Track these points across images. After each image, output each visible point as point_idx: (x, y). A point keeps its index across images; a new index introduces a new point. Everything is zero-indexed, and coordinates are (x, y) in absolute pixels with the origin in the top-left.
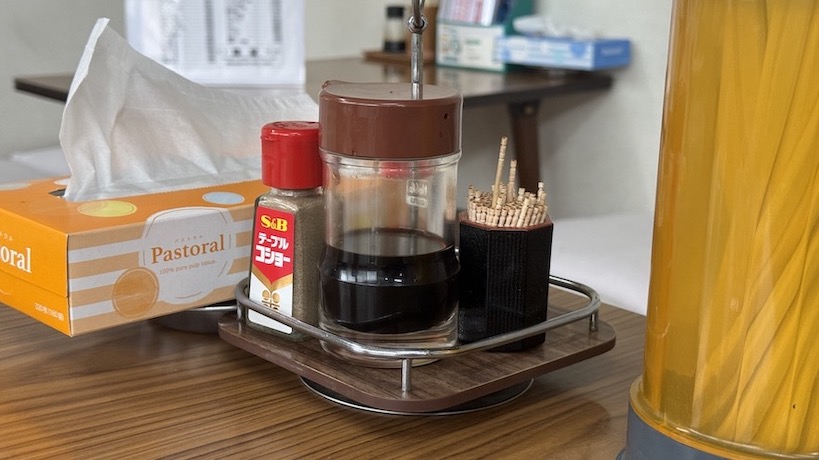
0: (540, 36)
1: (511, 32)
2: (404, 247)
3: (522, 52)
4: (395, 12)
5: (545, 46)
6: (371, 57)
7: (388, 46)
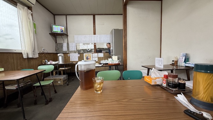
0: (189, 64)
1: (186, 63)
2: (174, 83)
3: (187, 65)
4: (173, 61)
5: (190, 65)
6: (170, 65)
7: (172, 64)
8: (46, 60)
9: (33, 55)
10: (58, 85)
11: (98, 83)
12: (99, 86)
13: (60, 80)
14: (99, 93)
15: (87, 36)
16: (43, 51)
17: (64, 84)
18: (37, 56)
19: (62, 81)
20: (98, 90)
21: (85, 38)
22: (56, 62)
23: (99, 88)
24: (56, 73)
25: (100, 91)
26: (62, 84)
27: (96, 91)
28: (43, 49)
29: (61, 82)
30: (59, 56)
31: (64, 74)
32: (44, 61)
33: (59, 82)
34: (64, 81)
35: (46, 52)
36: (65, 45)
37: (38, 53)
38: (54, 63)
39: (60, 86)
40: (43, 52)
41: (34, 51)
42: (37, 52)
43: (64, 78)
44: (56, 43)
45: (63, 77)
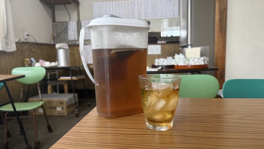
8: (33, 59)
9: (4, 45)
10: (56, 114)
11: (158, 91)
12: (162, 104)
13: (62, 103)
14: (162, 130)
15: (123, 4)
16: (26, 37)
17: (69, 113)
18: (13, 48)
19: (65, 106)
20: (158, 117)
21: (117, 8)
22: (53, 64)
23: (162, 111)
24: (54, 90)
25: (165, 124)
26: (66, 114)
27: (152, 121)
28: (26, 33)
29: (63, 108)
30: (60, 48)
31: (70, 91)
32: (27, 59)
33: (59, 109)
34: (69, 107)
35: (31, 40)
36: (72, 26)
37: (16, 43)
38: (48, 64)
39: (61, 117)
40: (26, 39)
41: (6, 37)
42: (13, 39)
43: (69, 100)
44: (54, 20)
45: (67, 98)
